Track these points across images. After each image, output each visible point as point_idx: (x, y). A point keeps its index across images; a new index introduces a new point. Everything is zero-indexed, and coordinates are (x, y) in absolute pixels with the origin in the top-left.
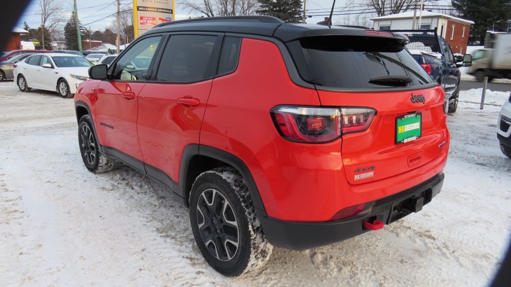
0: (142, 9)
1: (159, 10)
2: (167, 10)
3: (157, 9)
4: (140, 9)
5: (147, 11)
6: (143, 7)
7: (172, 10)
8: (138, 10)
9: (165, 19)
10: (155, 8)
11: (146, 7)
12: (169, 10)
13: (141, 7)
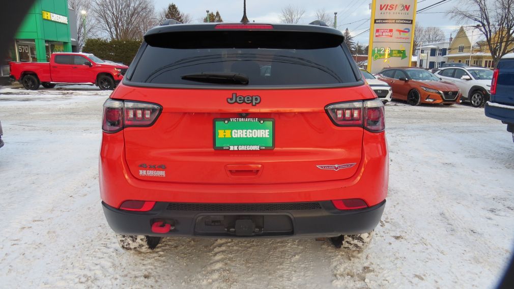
0: (379, 21)
1: (397, 21)
2: (406, 20)
3: (396, 20)
4: (377, 21)
5: (384, 23)
6: (381, 20)
7: (412, 21)
8: (375, 22)
9: (402, 29)
10: (393, 20)
11: (383, 20)
12: (409, 20)
13: (379, 20)
